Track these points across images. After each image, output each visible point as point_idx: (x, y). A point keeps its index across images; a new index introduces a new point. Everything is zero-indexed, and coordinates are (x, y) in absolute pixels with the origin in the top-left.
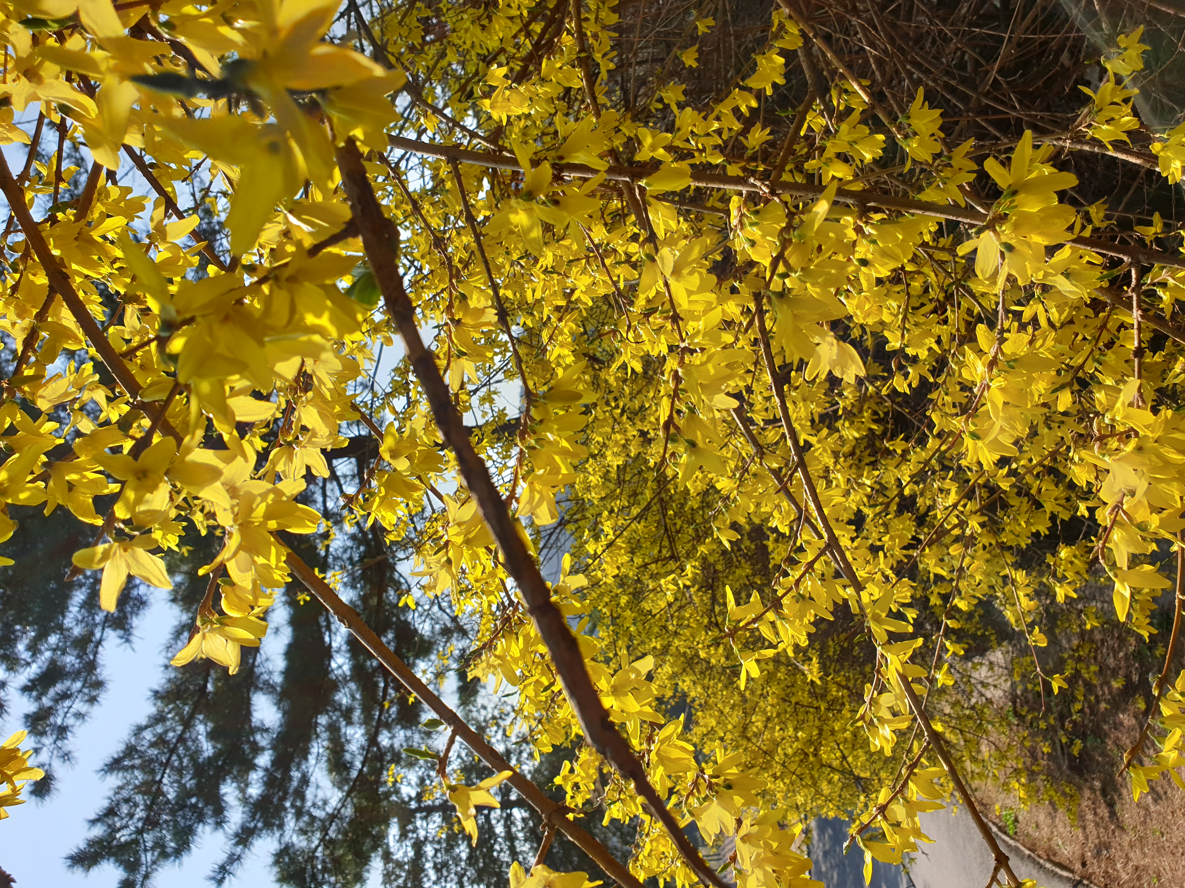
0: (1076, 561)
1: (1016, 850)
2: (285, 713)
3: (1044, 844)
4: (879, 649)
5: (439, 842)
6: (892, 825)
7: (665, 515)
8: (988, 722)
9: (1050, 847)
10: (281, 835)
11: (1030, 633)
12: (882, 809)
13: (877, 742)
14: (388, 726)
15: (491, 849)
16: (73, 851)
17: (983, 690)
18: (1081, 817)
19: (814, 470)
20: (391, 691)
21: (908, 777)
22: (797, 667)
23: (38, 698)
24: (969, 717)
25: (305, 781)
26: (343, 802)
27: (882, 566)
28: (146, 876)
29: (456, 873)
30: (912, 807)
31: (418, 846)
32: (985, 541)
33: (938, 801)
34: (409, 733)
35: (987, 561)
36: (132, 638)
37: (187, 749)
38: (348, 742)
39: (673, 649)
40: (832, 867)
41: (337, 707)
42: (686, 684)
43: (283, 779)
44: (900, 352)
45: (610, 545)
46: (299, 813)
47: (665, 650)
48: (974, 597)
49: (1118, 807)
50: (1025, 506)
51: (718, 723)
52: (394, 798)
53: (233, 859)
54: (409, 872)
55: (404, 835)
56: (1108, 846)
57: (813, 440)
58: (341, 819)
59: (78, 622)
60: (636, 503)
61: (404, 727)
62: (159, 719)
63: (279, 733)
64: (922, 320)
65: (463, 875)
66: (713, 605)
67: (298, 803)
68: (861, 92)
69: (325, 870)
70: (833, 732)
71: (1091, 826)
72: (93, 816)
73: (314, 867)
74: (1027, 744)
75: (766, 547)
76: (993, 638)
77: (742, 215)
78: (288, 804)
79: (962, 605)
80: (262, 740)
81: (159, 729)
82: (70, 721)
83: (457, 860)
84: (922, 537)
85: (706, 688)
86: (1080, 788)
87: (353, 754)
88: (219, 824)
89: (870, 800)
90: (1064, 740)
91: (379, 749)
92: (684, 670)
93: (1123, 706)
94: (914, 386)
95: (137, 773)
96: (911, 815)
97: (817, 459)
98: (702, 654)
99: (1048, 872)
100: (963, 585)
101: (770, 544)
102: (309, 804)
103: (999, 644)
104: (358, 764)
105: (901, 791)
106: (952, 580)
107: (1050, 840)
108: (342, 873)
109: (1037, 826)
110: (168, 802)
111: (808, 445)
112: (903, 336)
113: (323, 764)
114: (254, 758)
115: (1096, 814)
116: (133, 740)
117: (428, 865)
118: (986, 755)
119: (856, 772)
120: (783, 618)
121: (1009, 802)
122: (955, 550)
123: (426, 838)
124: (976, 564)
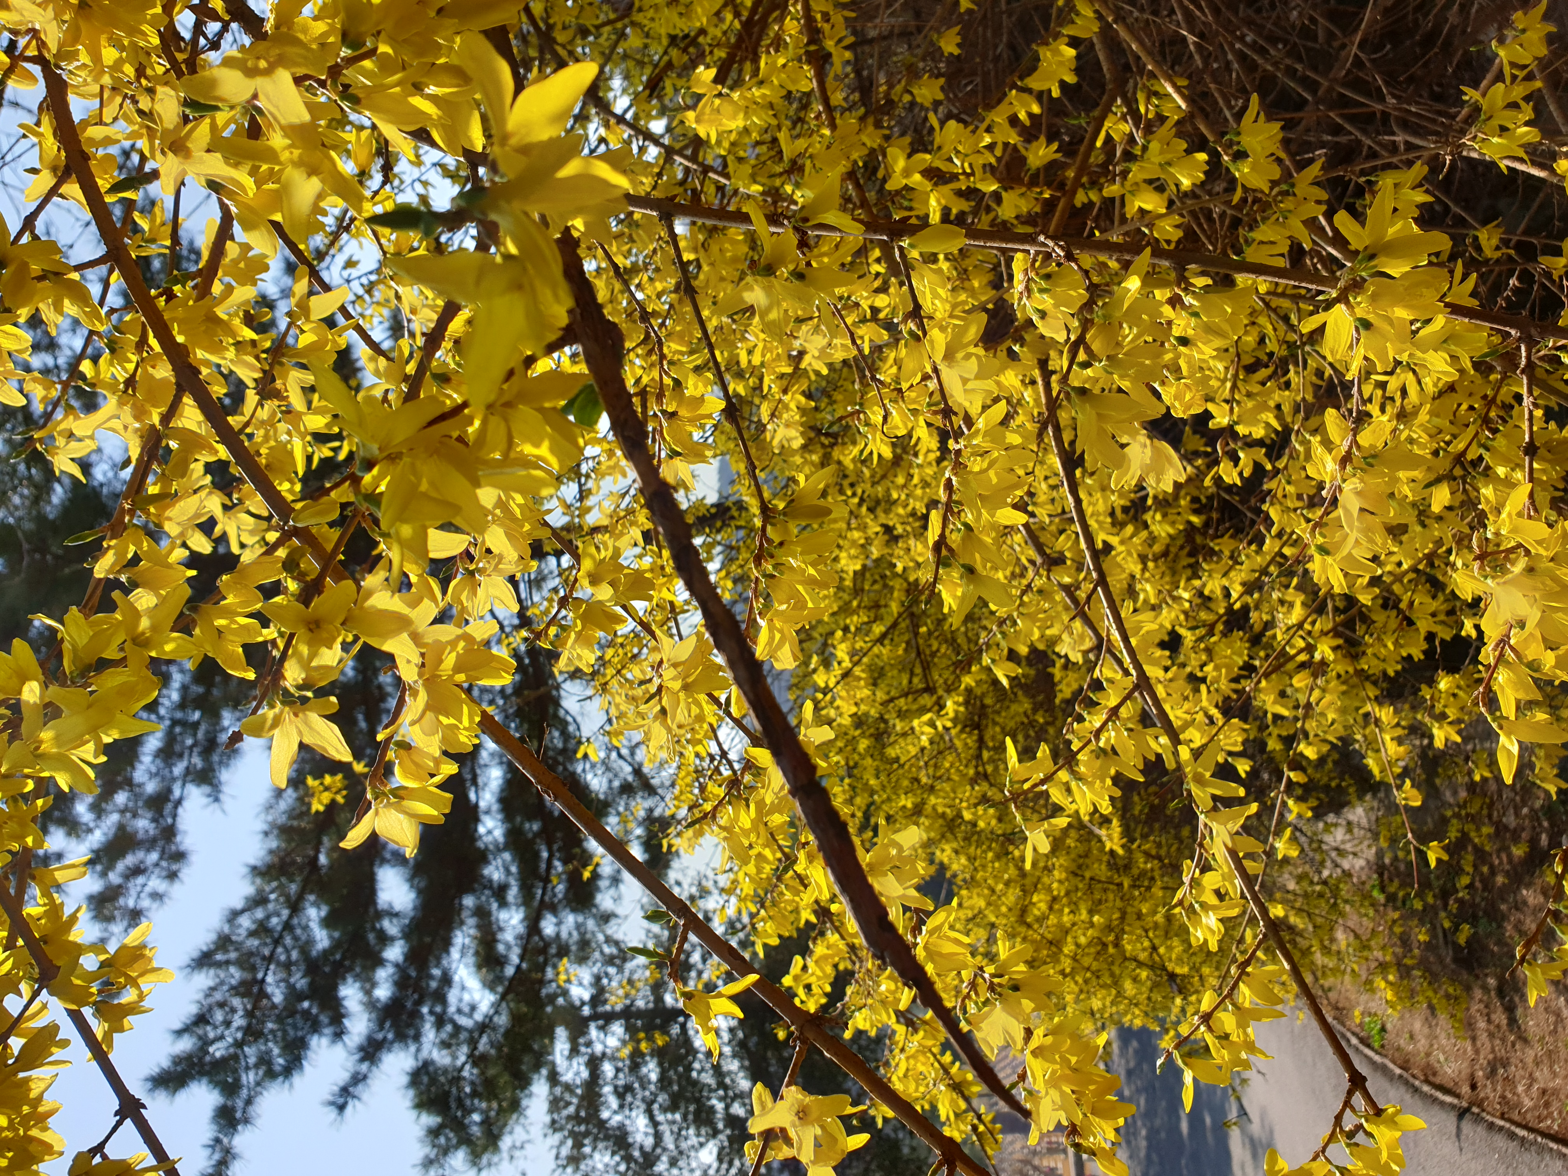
0: (1461, 693)
1: (1384, 1069)
2: (420, 892)
3: (1420, 1060)
4: (1202, 817)
5: (621, 1059)
6: (1219, 1038)
7: (916, 634)
8: (1346, 901)
9: (1428, 1065)
10: (418, 1050)
11: (1399, 787)
12: (1206, 1018)
13: (1200, 934)
14: (553, 909)
15: (689, 1069)
16: (155, 1070)
17: (1339, 860)
18: (1470, 1025)
19: (1117, 583)
20: (557, 863)
21: (1239, 978)
22: (1091, 833)
23: (104, 874)
24: (1321, 895)
25: (447, 980)
26: (496, 1006)
27: (1205, 703)
28: (249, 1102)
29: (643, 1100)
30: (1243, 1016)
31: (594, 1063)
32: (1340, 668)
33: (1279, 1007)
34: (580, 919)
35: (1344, 693)
36: (222, 797)
37: (296, 939)
38: (501, 929)
39: (928, 809)
40: (1138, 1091)
41: (488, 884)
42: (945, 853)
43: (419, 978)
44: (1229, 432)
45: (846, 674)
46: (440, 1021)
47: (918, 811)
48: (1325, 741)
49: (1519, 1012)
50: (1393, 623)
51: (989, 904)
52: (561, 1001)
53: (358, 1079)
54: (582, 1098)
55: (574, 1051)
56: (1505, 1064)
57: (1114, 540)
58: (494, 1029)
59: (152, 775)
60: (877, 619)
61: (574, 910)
62: (258, 900)
63: (412, 919)
64: (1256, 388)
65: (653, 1102)
66: (980, 748)
67: (438, 1009)
68: (1176, 96)
69: (475, 1094)
70: (1139, 916)
71: (1483, 1037)
72: (178, 1026)
73: (460, 1090)
74: (1398, 930)
75: (1051, 676)
76: (1351, 790)
77: (1029, 280)
78: (425, 1010)
79: (1310, 752)
80: (391, 927)
81: (259, 914)
82: (145, 903)
83: (644, 1083)
84: (1257, 663)
85: (971, 859)
86: (1468, 989)
87: (509, 947)
88: (339, 1034)
89: (1189, 1003)
90: (1447, 924)
91: (542, 938)
92: (943, 836)
93: (1527, 879)
94: (1246, 474)
95: (232, 970)
96: (1242, 1025)
97: (1119, 566)
98: (967, 816)
99: (1425, 1096)
100: (1311, 726)
101: (1057, 672)
102: (452, 1009)
103: (1360, 798)
104: (515, 959)
105: (1230, 995)
106: (1296, 719)
107: (1428, 1055)
108: (496, 1097)
109: (1412, 1037)
110: (274, 1006)
111: (1108, 548)
112: (1232, 410)
113: (470, 959)
114: (381, 951)
115: (1489, 1021)
116: (226, 929)
117: (607, 1089)
118: (1343, 945)
119: (1170, 966)
120: (1079, 778)
121: (1373, 1006)
122: (1300, 681)
123: (604, 1054)
124: (1328, 698)
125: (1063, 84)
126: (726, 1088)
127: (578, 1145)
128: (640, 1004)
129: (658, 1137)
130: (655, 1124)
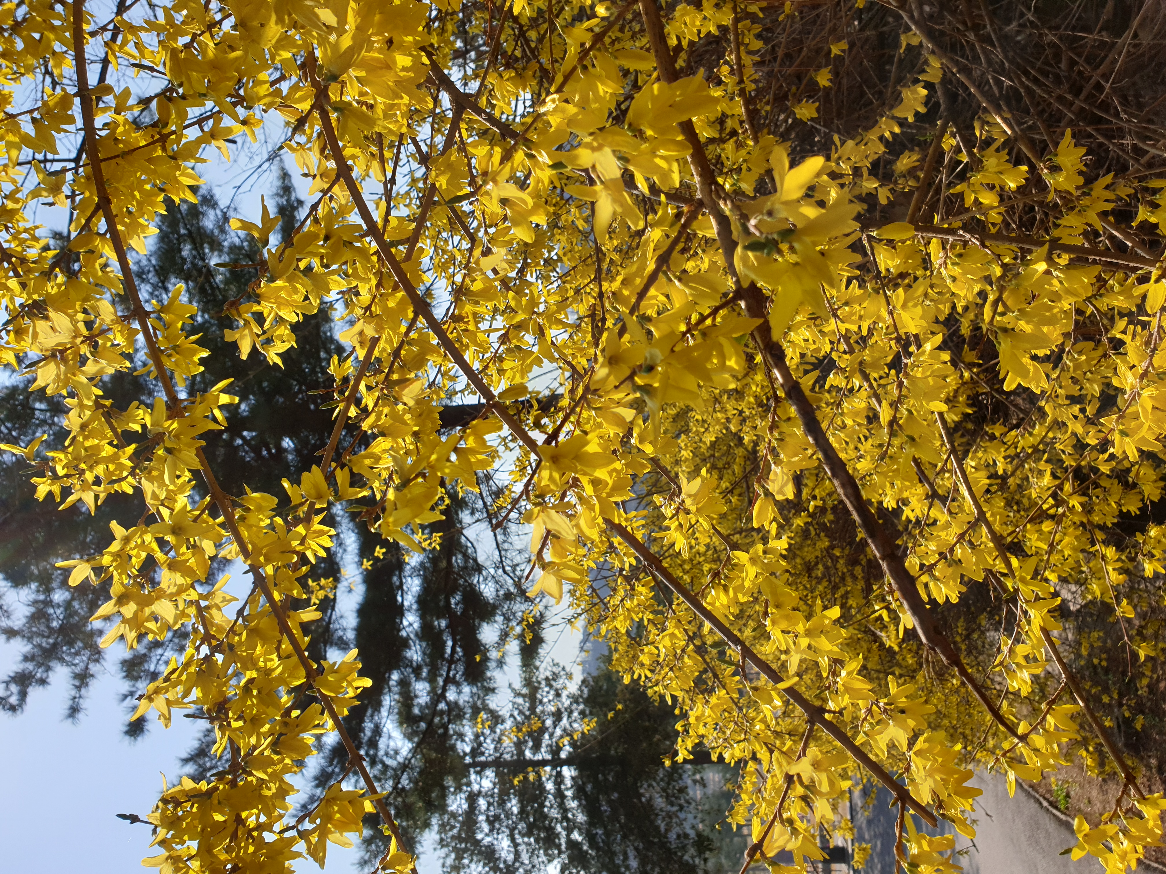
5: (492, 796)
6: (1033, 750)
11: (1118, 604)
14: (456, 683)
15: (542, 805)
20: (458, 649)
21: (1047, 712)
25: (377, 731)
26: (414, 751)
29: (508, 827)
31: (472, 798)
35: (1078, 536)
38: (416, 696)
41: (410, 663)
43: (358, 729)
46: (374, 761)
54: (463, 824)
58: (412, 769)
61: (470, 684)
65: (515, 828)
67: (372, 752)
68: (1003, 125)
72: (185, 755)
77: (947, 257)
78: (363, 752)
83: (508, 814)
102: (381, 753)
105: (1041, 723)
108: (413, 819)
109: (1089, 802)
113: (395, 717)
117: (482, 818)
120: (936, 579)
122: (1047, 527)
123: (480, 792)
124: (1067, 539)
125: (917, 114)
126: (568, 820)
127: (459, 858)
128: (507, 757)
129: (517, 855)
130: (516, 845)
